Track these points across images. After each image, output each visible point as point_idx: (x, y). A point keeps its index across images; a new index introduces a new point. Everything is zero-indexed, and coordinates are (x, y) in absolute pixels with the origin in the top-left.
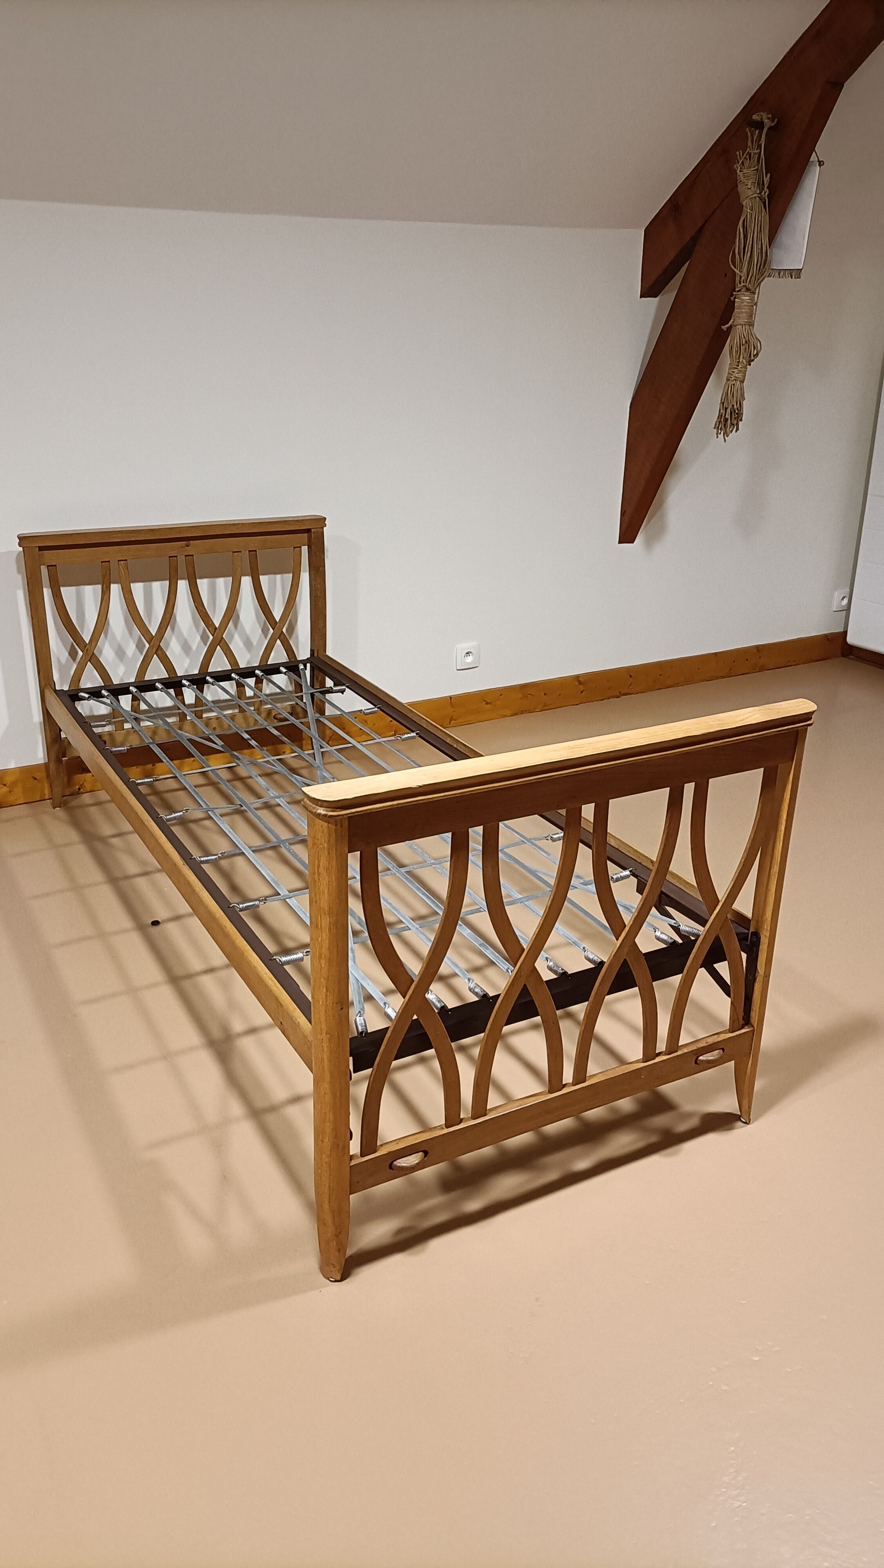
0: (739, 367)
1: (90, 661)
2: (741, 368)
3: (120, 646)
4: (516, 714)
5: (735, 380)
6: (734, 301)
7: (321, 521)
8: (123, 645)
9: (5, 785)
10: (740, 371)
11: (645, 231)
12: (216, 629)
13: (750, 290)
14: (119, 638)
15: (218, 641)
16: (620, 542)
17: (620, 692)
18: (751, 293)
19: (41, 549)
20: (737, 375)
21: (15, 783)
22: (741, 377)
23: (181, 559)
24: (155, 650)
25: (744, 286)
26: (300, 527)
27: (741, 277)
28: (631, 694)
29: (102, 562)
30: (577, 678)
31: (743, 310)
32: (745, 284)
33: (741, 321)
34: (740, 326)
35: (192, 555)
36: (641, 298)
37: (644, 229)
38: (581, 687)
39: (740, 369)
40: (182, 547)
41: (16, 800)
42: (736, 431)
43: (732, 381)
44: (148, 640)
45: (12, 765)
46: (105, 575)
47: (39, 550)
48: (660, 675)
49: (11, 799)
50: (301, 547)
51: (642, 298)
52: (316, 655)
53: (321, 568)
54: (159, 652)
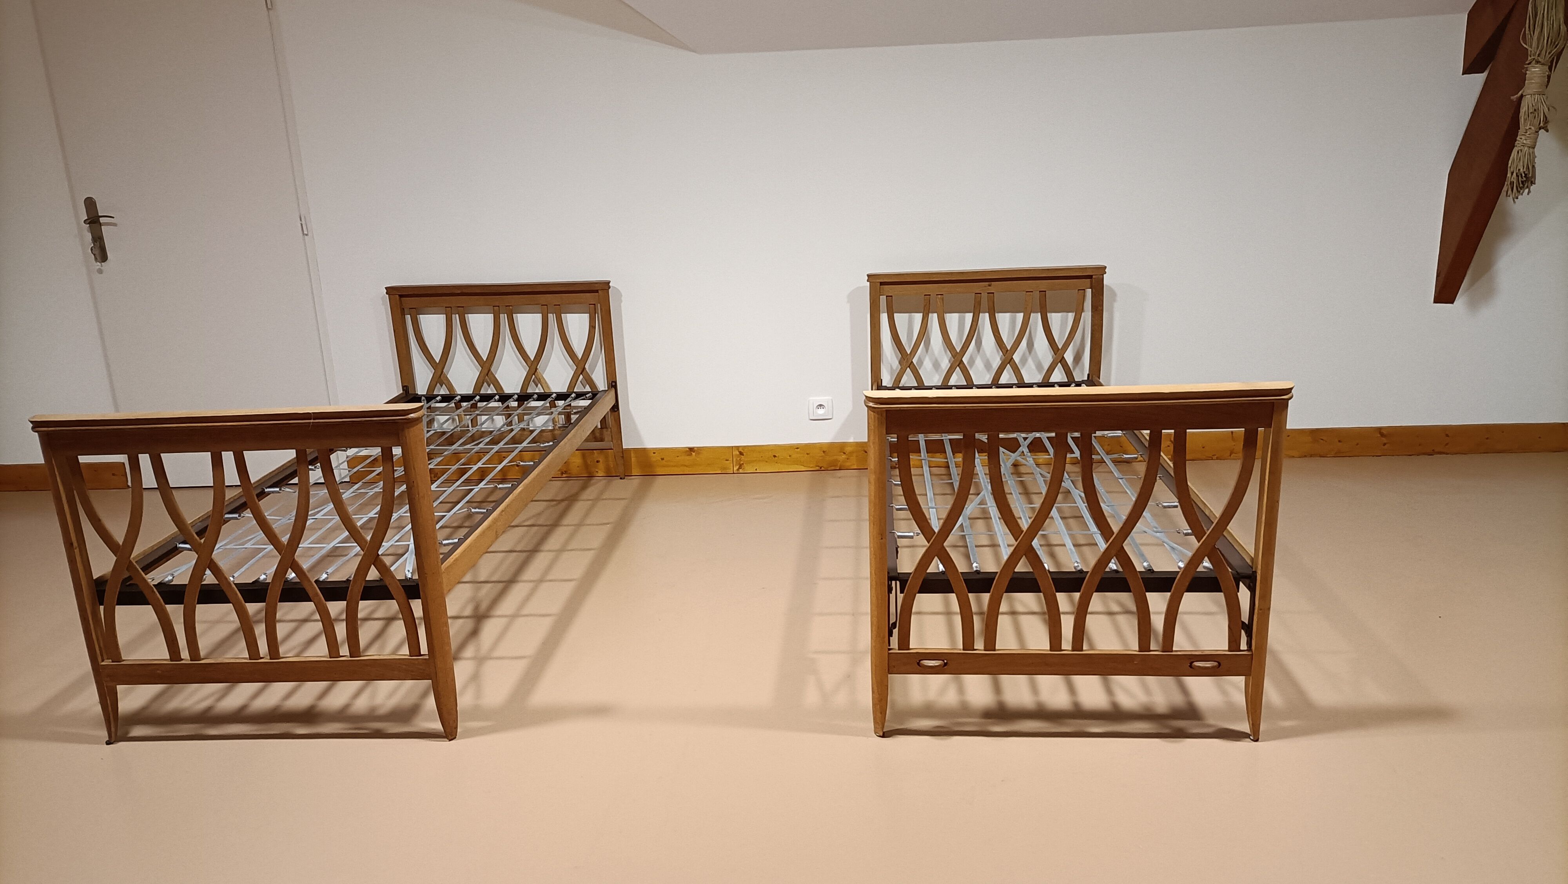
0: (1527, 133)
1: (909, 367)
2: (1529, 134)
3: (937, 360)
4: (1305, 456)
5: (1523, 146)
6: (1526, 74)
7: (1102, 270)
8: (939, 360)
9: (844, 453)
10: (1528, 137)
11: (1468, 14)
12: (1007, 350)
13: (1540, 62)
14: (936, 352)
15: (1008, 361)
16: (1435, 302)
17: (1433, 450)
18: (1542, 64)
19: (882, 284)
20: (1525, 142)
21: (851, 453)
22: (1529, 143)
23: (984, 296)
24: (957, 364)
25: (1534, 59)
26: (1082, 273)
27: (1531, 51)
28: (1448, 454)
29: (925, 295)
30: (1379, 430)
31: (1533, 81)
32: (1534, 57)
33: (1529, 91)
34: (1529, 96)
35: (993, 293)
36: (1463, 74)
37: (1468, 12)
38: (1384, 440)
39: (1528, 136)
40: (985, 287)
41: (851, 465)
42: (1528, 194)
43: (1519, 147)
44: (954, 355)
45: (851, 440)
46: (926, 305)
47: (881, 285)
48: (1487, 439)
49: (848, 464)
50: (1084, 290)
51: (1465, 75)
52: (1090, 378)
53: (1099, 308)
54: (961, 365)
